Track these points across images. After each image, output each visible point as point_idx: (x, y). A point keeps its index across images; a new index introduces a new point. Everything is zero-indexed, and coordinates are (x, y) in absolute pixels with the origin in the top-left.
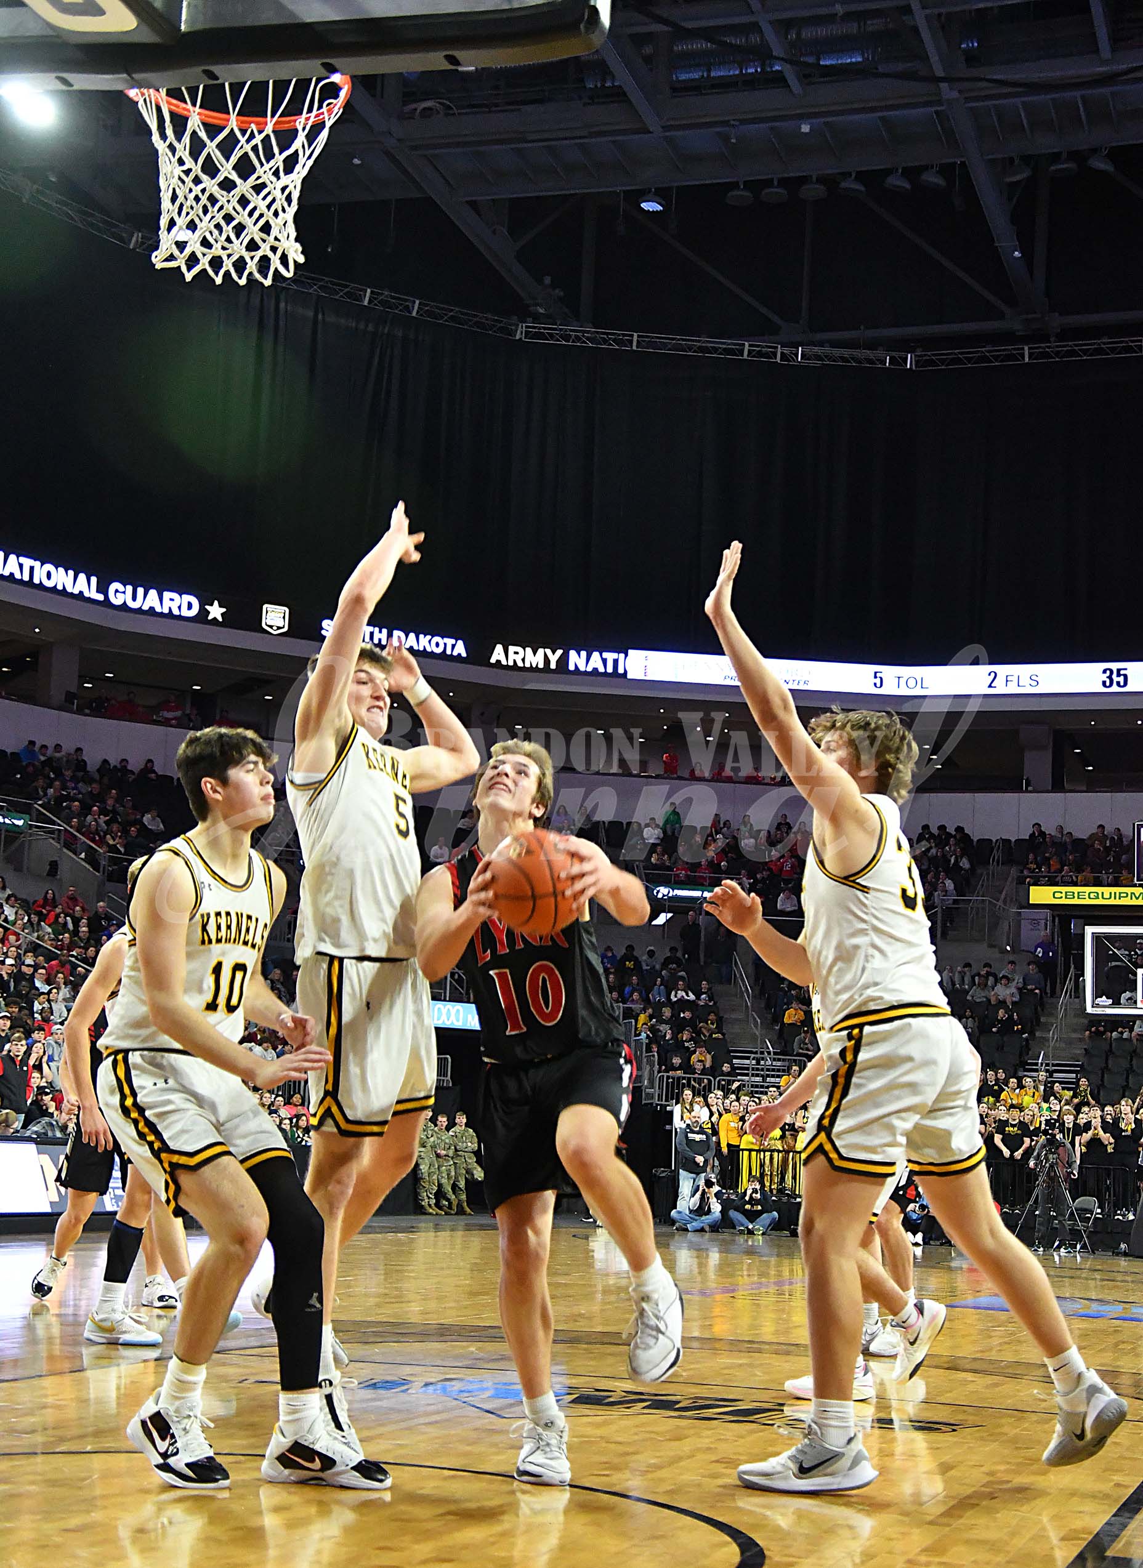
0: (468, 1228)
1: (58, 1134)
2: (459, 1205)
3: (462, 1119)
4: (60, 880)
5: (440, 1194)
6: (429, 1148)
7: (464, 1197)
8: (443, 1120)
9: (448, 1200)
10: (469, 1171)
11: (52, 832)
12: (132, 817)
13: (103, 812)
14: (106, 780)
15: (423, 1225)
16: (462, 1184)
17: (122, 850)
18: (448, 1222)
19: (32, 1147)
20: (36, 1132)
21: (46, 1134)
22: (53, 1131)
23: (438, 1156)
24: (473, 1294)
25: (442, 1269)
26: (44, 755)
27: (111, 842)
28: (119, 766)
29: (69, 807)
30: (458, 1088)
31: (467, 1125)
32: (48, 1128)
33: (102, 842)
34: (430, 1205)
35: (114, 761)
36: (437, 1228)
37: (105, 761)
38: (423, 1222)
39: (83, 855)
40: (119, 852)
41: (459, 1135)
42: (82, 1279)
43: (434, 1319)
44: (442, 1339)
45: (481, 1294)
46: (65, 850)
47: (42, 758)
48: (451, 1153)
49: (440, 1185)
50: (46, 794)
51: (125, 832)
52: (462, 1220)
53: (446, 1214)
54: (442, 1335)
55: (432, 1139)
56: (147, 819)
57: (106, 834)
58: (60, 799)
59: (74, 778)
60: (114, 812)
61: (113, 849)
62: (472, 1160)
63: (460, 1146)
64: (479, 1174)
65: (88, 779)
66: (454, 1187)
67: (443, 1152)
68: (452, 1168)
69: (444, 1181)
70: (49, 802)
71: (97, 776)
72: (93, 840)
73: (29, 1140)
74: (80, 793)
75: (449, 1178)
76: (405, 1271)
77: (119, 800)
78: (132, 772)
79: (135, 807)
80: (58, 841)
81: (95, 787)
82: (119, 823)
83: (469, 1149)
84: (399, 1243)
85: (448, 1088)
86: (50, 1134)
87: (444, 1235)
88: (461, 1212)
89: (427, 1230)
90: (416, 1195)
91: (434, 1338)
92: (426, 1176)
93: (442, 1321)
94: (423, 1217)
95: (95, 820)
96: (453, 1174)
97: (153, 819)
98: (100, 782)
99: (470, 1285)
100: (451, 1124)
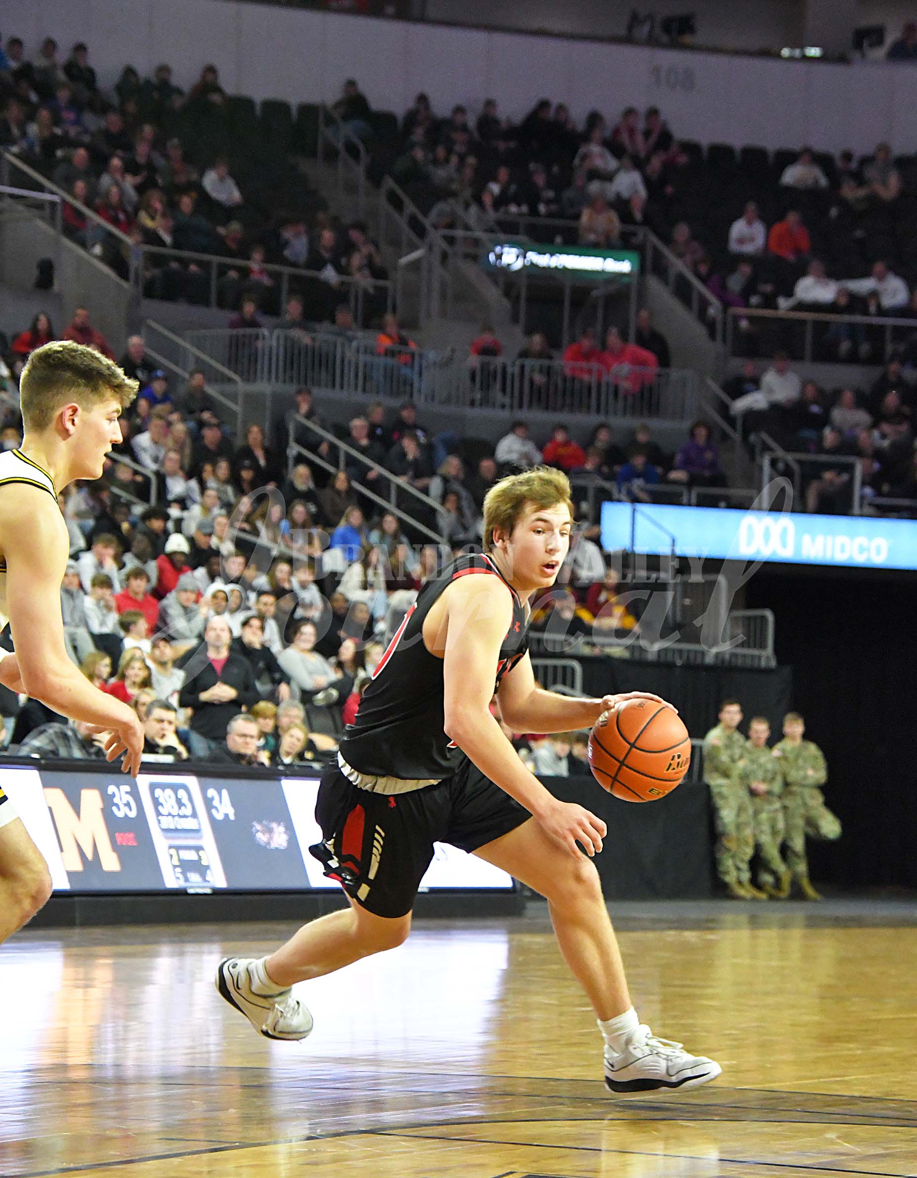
0: (813, 923)
1: (77, 753)
2: (795, 884)
3: (795, 727)
4: (59, 296)
5: (757, 863)
6: (735, 779)
7: (802, 867)
8: (760, 728)
9: (774, 873)
10: (811, 822)
11: (39, 206)
12: (182, 179)
13: (131, 167)
14: (131, 107)
15: (728, 917)
16: (798, 844)
17: (167, 239)
18: (776, 912)
19: (32, 776)
20: (38, 750)
21: (55, 753)
22: (69, 747)
23: (753, 793)
24: (828, 1040)
25: (767, 994)
26: (16, 57)
27: (149, 223)
28: (154, 80)
29: (67, 160)
30: (787, 671)
31: (806, 736)
32: (60, 743)
33: (130, 223)
34: (740, 883)
35: (145, 69)
36: (755, 922)
37: (129, 72)
38: (727, 912)
39: (98, 250)
40: (161, 243)
41: (791, 757)
42: (129, 1006)
43: (754, 1082)
44: (772, 1117)
45: (838, 1039)
46: (67, 242)
47: (13, 64)
48: (777, 787)
49: (758, 847)
50: (24, 134)
51: (172, 206)
52: (799, 911)
53: (772, 898)
54: (774, 1110)
55: (741, 764)
56: (210, 181)
57: (137, 210)
58: (50, 144)
59: (76, 104)
60: (151, 167)
61: (152, 237)
62: (816, 801)
63: (794, 775)
64: (830, 827)
65: (102, 108)
66: (785, 850)
67: (762, 787)
68: (780, 816)
69: (766, 839)
70: (31, 147)
71: (115, 100)
72: (115, 222)
73: (26, 762)
74: (86, 131)
75: (774, 832)
76: (700, 997)
77: (158, 144)
78: (179, 91)
79: (188, 158)
80: (52, 221)
81: (113, 122)
82: (161, 189)
83: (811, 781)
84: (685, 947)
85: (768, 671)
86: (63, 752)
87: (769, 936)
88: (797, 894)
89: (736, 926)
90: (714, 865)
91: (756, 1116)
92: (731, 829)
93: (768, 1086)
94: (729, 904)
95: (117, 184)
96: (781, 825)
97: (222, 179)
98: (123, 113)
99: (820, 1024)
100: (776, 736)
